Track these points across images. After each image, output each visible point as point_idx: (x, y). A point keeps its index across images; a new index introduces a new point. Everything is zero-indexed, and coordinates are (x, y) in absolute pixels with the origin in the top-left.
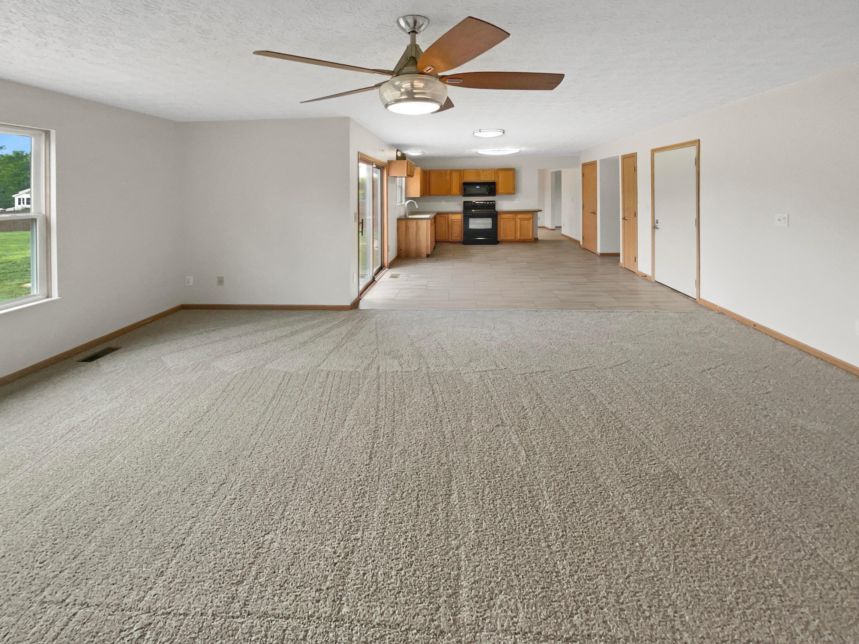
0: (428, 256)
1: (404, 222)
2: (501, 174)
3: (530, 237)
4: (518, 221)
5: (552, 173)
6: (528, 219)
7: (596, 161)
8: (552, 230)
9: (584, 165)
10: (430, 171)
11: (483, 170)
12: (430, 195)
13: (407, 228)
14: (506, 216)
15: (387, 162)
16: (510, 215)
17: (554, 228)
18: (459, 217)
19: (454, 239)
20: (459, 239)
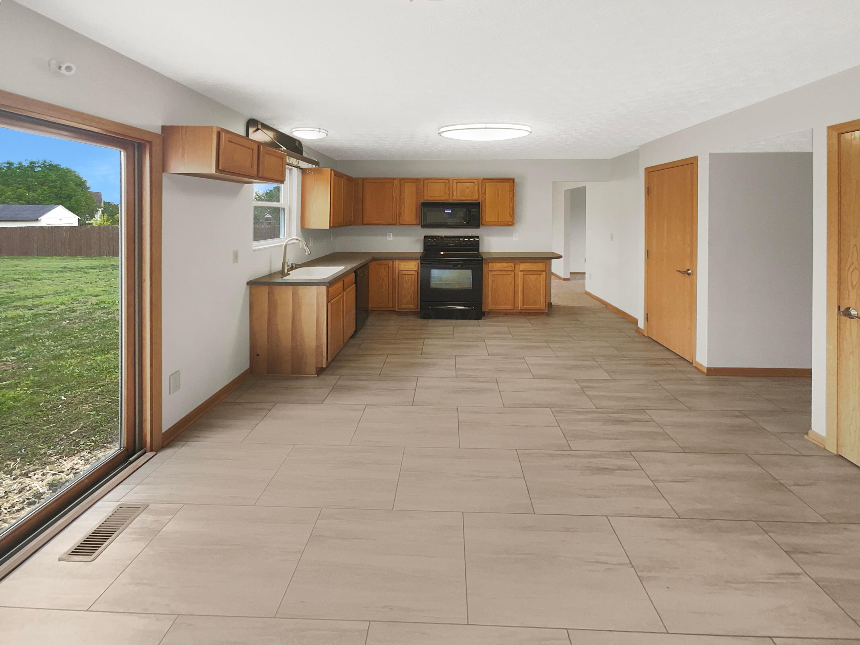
0: (320, 371)
1: (265, 290)
2: (489, 188)
3: (541, 305)
4: (520, 274)
5: (566, 191)
6: (538, 273)
7: (696, 158)
8: (565, 279)
9: (650, 172)
10: (364, 179)
11: (459, 181)
12: (363, 224)
13: (272, 305)
14: (497, 266)
15: (159, 131)
16: (505, 264)
17: (568, 276)
18: (413, 266)
19: (403, 306)
20: (412, 306)
